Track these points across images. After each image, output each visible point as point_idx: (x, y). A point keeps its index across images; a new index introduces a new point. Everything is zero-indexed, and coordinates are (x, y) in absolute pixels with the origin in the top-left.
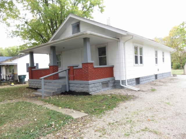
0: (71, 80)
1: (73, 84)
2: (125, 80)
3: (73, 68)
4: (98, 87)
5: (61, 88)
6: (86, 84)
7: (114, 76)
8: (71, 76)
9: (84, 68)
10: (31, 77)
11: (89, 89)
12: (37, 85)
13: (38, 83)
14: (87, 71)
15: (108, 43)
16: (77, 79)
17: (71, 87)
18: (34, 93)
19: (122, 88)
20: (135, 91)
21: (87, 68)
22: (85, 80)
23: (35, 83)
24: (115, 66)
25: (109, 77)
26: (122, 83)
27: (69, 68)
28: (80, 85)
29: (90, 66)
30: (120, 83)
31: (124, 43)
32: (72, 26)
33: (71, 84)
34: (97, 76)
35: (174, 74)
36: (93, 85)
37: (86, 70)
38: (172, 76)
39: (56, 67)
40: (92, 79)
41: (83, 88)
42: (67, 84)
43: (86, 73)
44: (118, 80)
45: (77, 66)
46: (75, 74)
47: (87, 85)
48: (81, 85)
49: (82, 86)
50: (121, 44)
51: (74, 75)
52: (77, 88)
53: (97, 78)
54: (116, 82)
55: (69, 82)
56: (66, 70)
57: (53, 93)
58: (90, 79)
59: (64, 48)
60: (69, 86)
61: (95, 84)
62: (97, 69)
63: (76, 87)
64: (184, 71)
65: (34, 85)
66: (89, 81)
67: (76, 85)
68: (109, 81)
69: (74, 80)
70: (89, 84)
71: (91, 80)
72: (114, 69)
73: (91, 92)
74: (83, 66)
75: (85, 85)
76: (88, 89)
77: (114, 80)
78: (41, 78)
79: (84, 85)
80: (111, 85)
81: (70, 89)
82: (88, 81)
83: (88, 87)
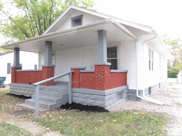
0: (75, 88)
1: (79, 94)
2: (142, 90)
3: (79, 71)
4: (113, 99)
5: (62, 99)
6: (100, 95)
7: (128, 84)
8: (75, 82)
9: (98, 72)
10: (14, 81)
11: (105, 102)
12: (22, 91)
13: (24, 88)
14: (103, 77)
15: (120, 42)
16: (84, 87)
17: (75, 97)
18: (20, 105)
19: (138, 99)
20: (159, 105)
21: (104, 71)
22: (98, 90)
23: (20, 88)
24: (128, 72)
25: (123, 85)
26: (138, 94)
27: (73, 71)
28: (90, 95)
29: (106, 70)
30: (136, 93)
31: (143, 44)
32: (72, 20)
33: (75, 94)
34: (112, 83)
35: (170, 83)
36: (110, 96)
37: (100, 75)
38: (169, 84)
39: (52, 69)
40: (108, 87)
41: (94, 100)
42: (70, 93)
43: (100, 79)
44: (132, 90)
45: (84, 69)
46: (82, 79)
47: (102, 96)
48: (92, 95)
49: (93, 97)
50: (139, 44)
51: (79, 81)
52: (85, 99)
53: (112, 86)
54: (130, 91)
55: (72, 90)
56: (69, 74)
57: (51, 106)
58: (106, 88)
59: (62, 45)
60: (72, 96)
61: (111, 95)
62: (113, 75)
63: (83, 98)
64: (177, 80)
65: (18, 91)
66: (106, 91)
67: (83, 95)
68: (123, 90)
69: (79, 87)
70: (105, 96)
71: (107, 90)
72: (128, 75)
73: (107, 107)
74: (95, 69)
75: (98, 96)
76: (103, 102)
77: (128, 89)
78: (36, 84)
79: (96, 96)
80: (125, 95)
81: (73, 100)
82: (104, 90)
83: (103, 100)
